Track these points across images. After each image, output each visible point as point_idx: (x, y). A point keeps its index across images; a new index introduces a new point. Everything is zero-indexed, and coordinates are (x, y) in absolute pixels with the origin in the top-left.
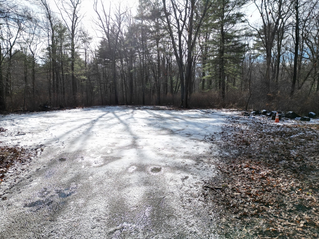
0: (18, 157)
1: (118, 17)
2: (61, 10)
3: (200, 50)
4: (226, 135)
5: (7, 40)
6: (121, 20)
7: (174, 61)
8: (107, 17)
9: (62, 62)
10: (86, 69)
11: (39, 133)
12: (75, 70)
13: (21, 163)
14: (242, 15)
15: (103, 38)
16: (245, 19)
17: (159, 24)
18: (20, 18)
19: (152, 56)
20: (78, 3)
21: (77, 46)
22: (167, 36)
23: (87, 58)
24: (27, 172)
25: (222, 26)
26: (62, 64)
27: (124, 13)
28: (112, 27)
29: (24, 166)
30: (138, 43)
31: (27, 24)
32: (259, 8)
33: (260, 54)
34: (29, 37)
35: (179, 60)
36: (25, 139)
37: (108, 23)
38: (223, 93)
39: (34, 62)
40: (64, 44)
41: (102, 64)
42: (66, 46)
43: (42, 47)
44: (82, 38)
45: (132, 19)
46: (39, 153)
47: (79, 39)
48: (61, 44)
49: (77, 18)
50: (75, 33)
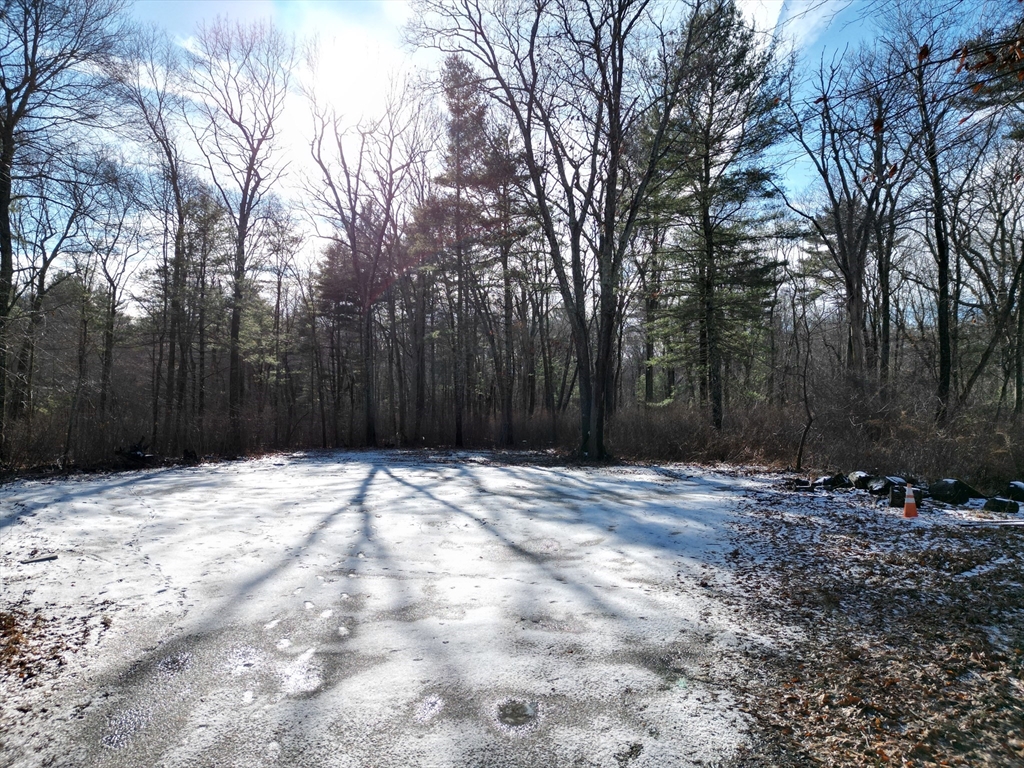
0: (14, 653)
1: (385, 178)
2: (211, 157)
3: (634, 278)
4: (750, 565)
5: (36, 245)
6: (394, 187)
7: (555, 309)
8: (351, 178)
9: (202, 311)
10: (278, 332)
11: (102, 555)
12: (243, 337)
13: (24, 680)
14: (766, 177)
15: (335, 238)
16: (772, 187)
17: (510, 200)
18: (83, 178)
19: (486, 293)
20: (264, 138)
21: (252, 263)
22: (533, 235)
23: (283, 300)
24: (38, 720)
25: (704, 208)
26: (202, 315)
27: (403, 167)
28: (363, 208)
29: (33, 692)
30: (444, 255)
31: (103, 197)
32: (816, 156)
33: (823, 292)
34: (103, 234)
35: (574, 307)
36: (51, 576)
37: (352, 196)
38: (717, 411)
39: (114, 312)
40: (213, 256)
41: (329, 317)
42: (219, 262)
43: (142, 267)
44: (271, 238)
45: (426, 183)
46: (94, 635)
47: (261, 242)
48: (204, 257)
49: (260, 180)
50: (249, 225)
